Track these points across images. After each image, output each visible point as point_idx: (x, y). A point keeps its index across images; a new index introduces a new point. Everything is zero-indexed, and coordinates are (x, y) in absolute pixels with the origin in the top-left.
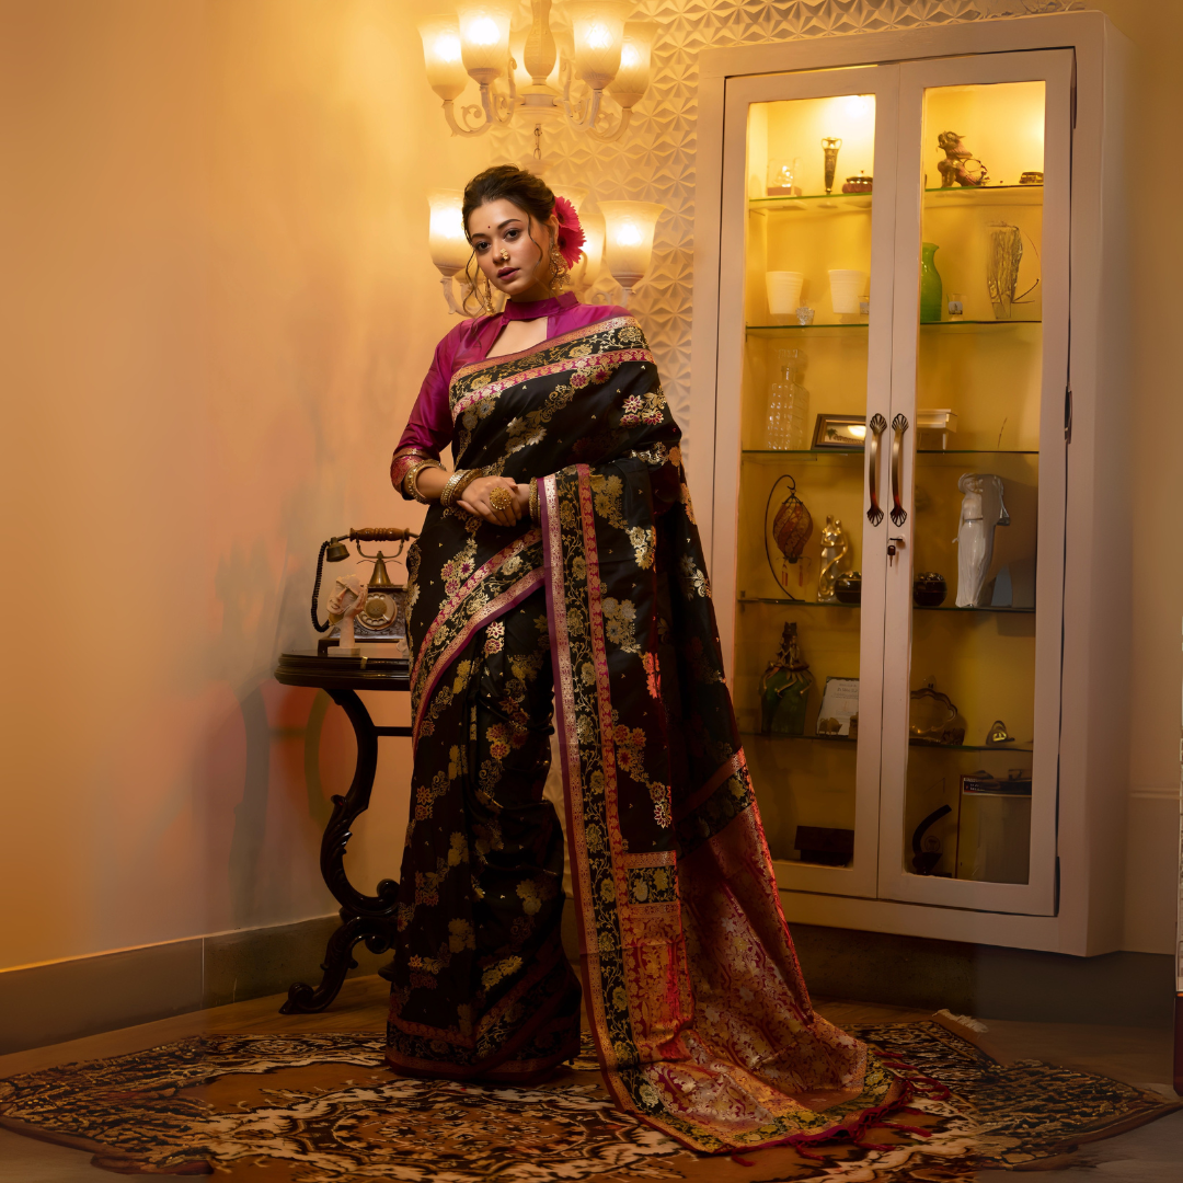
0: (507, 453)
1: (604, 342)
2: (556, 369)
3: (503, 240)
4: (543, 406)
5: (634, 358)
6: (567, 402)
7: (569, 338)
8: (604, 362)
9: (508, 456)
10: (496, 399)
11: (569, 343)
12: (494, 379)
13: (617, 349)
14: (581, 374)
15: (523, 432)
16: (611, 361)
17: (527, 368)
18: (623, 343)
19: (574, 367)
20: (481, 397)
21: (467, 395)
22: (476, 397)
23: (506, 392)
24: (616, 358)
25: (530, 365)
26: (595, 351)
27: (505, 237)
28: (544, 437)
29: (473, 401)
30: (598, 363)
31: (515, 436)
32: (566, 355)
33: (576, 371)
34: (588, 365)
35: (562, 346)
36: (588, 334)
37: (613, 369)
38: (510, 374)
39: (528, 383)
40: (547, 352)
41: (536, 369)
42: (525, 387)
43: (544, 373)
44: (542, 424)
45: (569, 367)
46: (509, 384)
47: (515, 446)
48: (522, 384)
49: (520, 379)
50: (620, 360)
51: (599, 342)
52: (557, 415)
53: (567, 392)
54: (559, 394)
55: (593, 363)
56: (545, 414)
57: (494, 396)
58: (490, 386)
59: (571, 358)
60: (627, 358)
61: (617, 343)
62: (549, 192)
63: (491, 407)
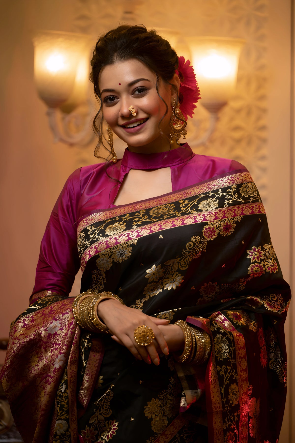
0: (145, 297)
1: (228, 197)
2: (189, 221)
3: (131, 97)
4: (181, 255)
5: (253, 212)
6: (202, 253)
7: (196, 191)
8: (230, 216)
9: (146, 299)
10: (132, 245)
11: (196, 197)
12: (129, 227)
13: (239, 203)
14: (211, 226)
15: (161, 278)
16: (235, 215)
17: (160, 218)
18: (244, 198)
19: (204, 219)
20: (117, 243)
21: (102, 239)
22: (112, 242)
23: (142, 240)
24: (238, 212)
25: (162, 216)
26: (221, 205)
27: (133, 93)
28: (181, 284)
29: (108, 246)
30: (224, 217)
31: (153, 281)
32: (196, 208)
33: (207, 224)
34: (216, 218)
35: (191, 199)
36: (214, 188)
37: (237, 222)
38: (144, 223)
39: (164, 233)
40: (177, 204)
41: (170, 220)
42: (161, 237)
43: (178, 223)
44: (179, 270)
45: (200, 220)
46: (145, 233)
47: (153, 290)
48: (158, 234)
49: (156, 229)
50: (242, 214)
51: (223, 197)
52: (194, 264)
53: (201, 242)
54: (195, 244)
55: (220, 216)
56: (182, 262)
57: (130, 243)
58: (126, 233)
59: (200, 211)
60: (247, 212)
61: (239, 198)
62: (173, 53)
63: (128, 252)
